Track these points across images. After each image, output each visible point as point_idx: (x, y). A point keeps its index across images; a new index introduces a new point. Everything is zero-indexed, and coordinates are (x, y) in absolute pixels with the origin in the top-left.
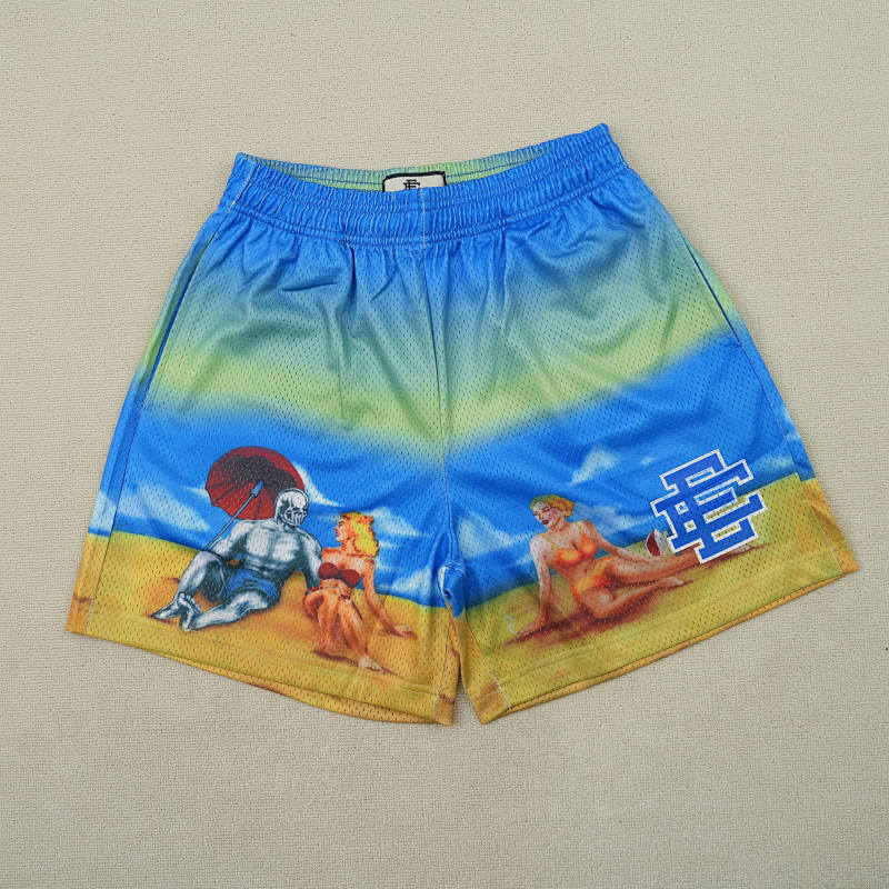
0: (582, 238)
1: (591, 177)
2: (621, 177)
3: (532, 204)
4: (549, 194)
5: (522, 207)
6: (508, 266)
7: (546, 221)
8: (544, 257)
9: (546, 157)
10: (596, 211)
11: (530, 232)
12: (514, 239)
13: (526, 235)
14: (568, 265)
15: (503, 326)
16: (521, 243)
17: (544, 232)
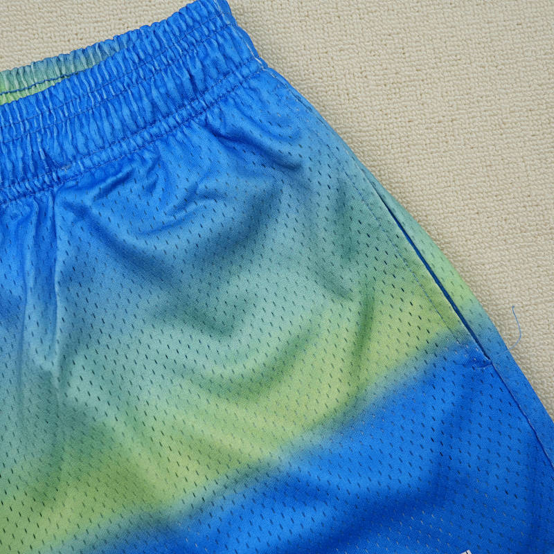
0: (192, 195)
1: (200, 86)
2: (254, 83)
3: (100, 142)
4: (129, 121)
5: (82, 149)
6: (61, 257)
7: (126, 170)
8: (125, 235)
9: (120, 59)
10: (216, 145)
11: (95, 192)
12: (68, 206)
13: (87, 199)
14: (169, 246)
15: (55, 371)
16: (82, 212)
17: (124, 190)
